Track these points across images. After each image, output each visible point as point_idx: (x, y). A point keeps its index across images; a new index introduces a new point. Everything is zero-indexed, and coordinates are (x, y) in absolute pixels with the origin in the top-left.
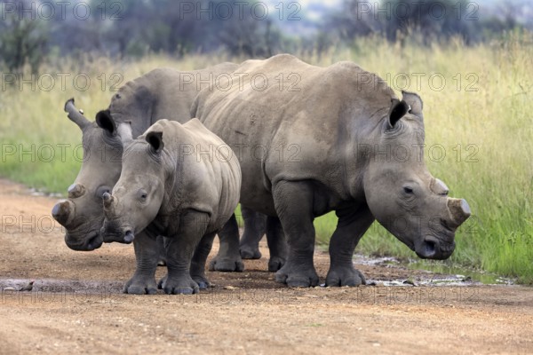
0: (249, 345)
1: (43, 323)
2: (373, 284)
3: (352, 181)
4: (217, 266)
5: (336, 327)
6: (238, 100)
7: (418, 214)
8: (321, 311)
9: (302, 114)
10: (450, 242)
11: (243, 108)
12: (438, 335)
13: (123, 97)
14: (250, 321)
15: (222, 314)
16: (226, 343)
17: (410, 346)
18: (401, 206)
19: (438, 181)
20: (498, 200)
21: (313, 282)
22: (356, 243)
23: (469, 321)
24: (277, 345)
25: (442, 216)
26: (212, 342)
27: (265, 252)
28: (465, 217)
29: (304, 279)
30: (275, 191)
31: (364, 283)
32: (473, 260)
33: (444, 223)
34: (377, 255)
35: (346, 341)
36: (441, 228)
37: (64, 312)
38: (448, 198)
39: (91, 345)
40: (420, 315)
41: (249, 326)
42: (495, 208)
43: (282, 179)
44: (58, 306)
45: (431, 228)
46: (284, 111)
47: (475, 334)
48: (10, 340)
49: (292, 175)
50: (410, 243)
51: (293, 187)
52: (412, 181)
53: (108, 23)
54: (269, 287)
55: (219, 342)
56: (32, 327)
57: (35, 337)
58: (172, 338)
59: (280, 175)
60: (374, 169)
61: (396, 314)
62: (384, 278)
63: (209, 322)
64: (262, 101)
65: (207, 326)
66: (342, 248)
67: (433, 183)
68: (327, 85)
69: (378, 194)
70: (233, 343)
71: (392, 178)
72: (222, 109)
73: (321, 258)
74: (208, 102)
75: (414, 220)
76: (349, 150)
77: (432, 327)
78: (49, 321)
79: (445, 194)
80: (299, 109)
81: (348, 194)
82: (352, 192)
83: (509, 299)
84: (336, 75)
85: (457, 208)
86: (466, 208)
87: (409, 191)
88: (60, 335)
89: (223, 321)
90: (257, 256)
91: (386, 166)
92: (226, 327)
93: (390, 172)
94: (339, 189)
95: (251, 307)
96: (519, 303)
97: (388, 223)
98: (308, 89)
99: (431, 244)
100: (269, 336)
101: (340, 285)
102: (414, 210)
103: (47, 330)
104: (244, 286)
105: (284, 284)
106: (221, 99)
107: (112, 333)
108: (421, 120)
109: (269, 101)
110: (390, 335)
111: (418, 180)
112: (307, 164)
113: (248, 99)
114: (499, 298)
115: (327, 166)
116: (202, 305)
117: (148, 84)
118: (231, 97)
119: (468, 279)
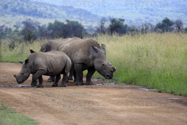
0: (64, 97)
1: (23, 93)
2: (95, 85)
3: (91, 63)
5: (83, 93)
6: (67, 47)
7: (106, 70)
8: (82, 90)
9: (80, 49)
10: (112, 75)
11: (68, 48)
12: (104, 95)
14: (66, 92)
15: (61, 91)
16: (60, 97)
17: (97, 97)
18: (102, 68)
19: (109, 63)
20: (122, 67)
21: (83, 84)
22: (92, 76)
23: (112, 92)
24: (70, 97)
25: (111, 70)
26: (57, 97)
27: (73, 78)
28: (115, 70)
29: (81, 84)
30: (75, 65)
31: (93, 84)
33: (111, 71)
34: (98, 79)
35: (84, 96)
36: (110, 72)
37: (28, 91)
38: (112, 66)
39: (32, 98)
40: (102, 91)
41: (65, 93)
42: (122, 68)
43: (76, 63)
45: (108, 72)
46: (77, 49)
47: (112, 94)
48: (15, 97)
49: (79, 62)
50: (104, 76)
51: (79, 64)
52: (104, 63)
54: (73, 85)
55: (58, 97)
56: (21, 94)
57: (21, 96)
58: (49, 96)
59: (76, 62)
60: (96, 60)
61: (97, 90)
62: (98, 83)
63: (57, 93)
64: (72, 47)
65: (57, 94)
66: (89, 77)
67: (108, 63)
68: (85, 43)
69: (97, 65)
70: (61, 97)
71: (100, 62)
72: (63, 49)
73: (84, 79)
74: (60, 47)
75: (105, 71)
76: (91, 57)
78: (24, 93)
79: (111, 65)
80: (80, 48)
81: (90, 66)
82: (91, 65)
83: (122, 87)
84: (87, 41)
85: (114, 68)
86: (115, 68)
87: (103, 65)
88: (26, 96)
90: (72, 79)
91: (99, 60)
92: (61, 94)
93: (99, 61)
94: (88, 65)
95: (67, 90)
96: (124, 88)
97: (99, 72)
98: (81, 44)
99: (108, 76)
100: (69, 95)
101: (88, 85)
102: (105, 69)
103: (24, 95)
104: (68, 85)
105: (77, 85)
106: (63, 47)
107: (37, 95)
108: (105, 50)
109: (73, 47)
110: (94, 95)
111: (105, 63)
112: (82, 60)
113: (69, 46)
114: (120, 87)
115: (86, 60)
116: (57, 89)
118: (65, 46)
119: (115, 83)
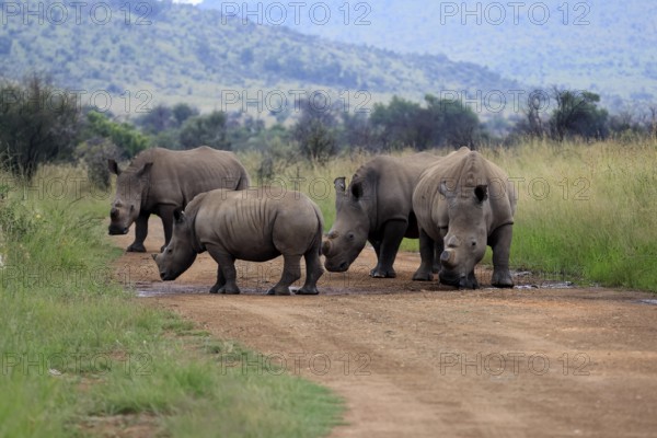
0: (420, 324)
1: (299, 312)
4: (417, 277)
5: (477, 313)
8: (472, 304)
12: (538, 317)
13: (359, 175)
14: (425, 310)
15: (410, 306)
16: (406, 323)
17: (519, 323)
20: (593, 235)
23: (560, 308)
24: (437, 324)
26: (398, 323)
32: (579, 273)
34: (520, 270)
35: (480, 321)
37: (314, 305)
39: (324, 324)
40: (531, 305)
41: (424, 313)
42: (591, 240)
44: (312, 302)
47: (561, 316)
48: (274, 322)
53: (382, 129)
55: (401, 322)
56: (291, 315)
57: (291, 320)
58: (374, 320)
61: (518, 305)
63: (400, 311)
65: (398, 313)
70: (410, 323)
77: (537, 312)
78: (303, 311)
83: (593, 295)
88: (306, 319)
89: (409, 310)
92: (410, 313)
95: (429, 302)
96: (598, 298)
100: (434, 319)
103: (300, 317)
107: (339, 318)
110: (508, 318)
114: (586, 295)
116: (399, 301)
117: (374, 166)
